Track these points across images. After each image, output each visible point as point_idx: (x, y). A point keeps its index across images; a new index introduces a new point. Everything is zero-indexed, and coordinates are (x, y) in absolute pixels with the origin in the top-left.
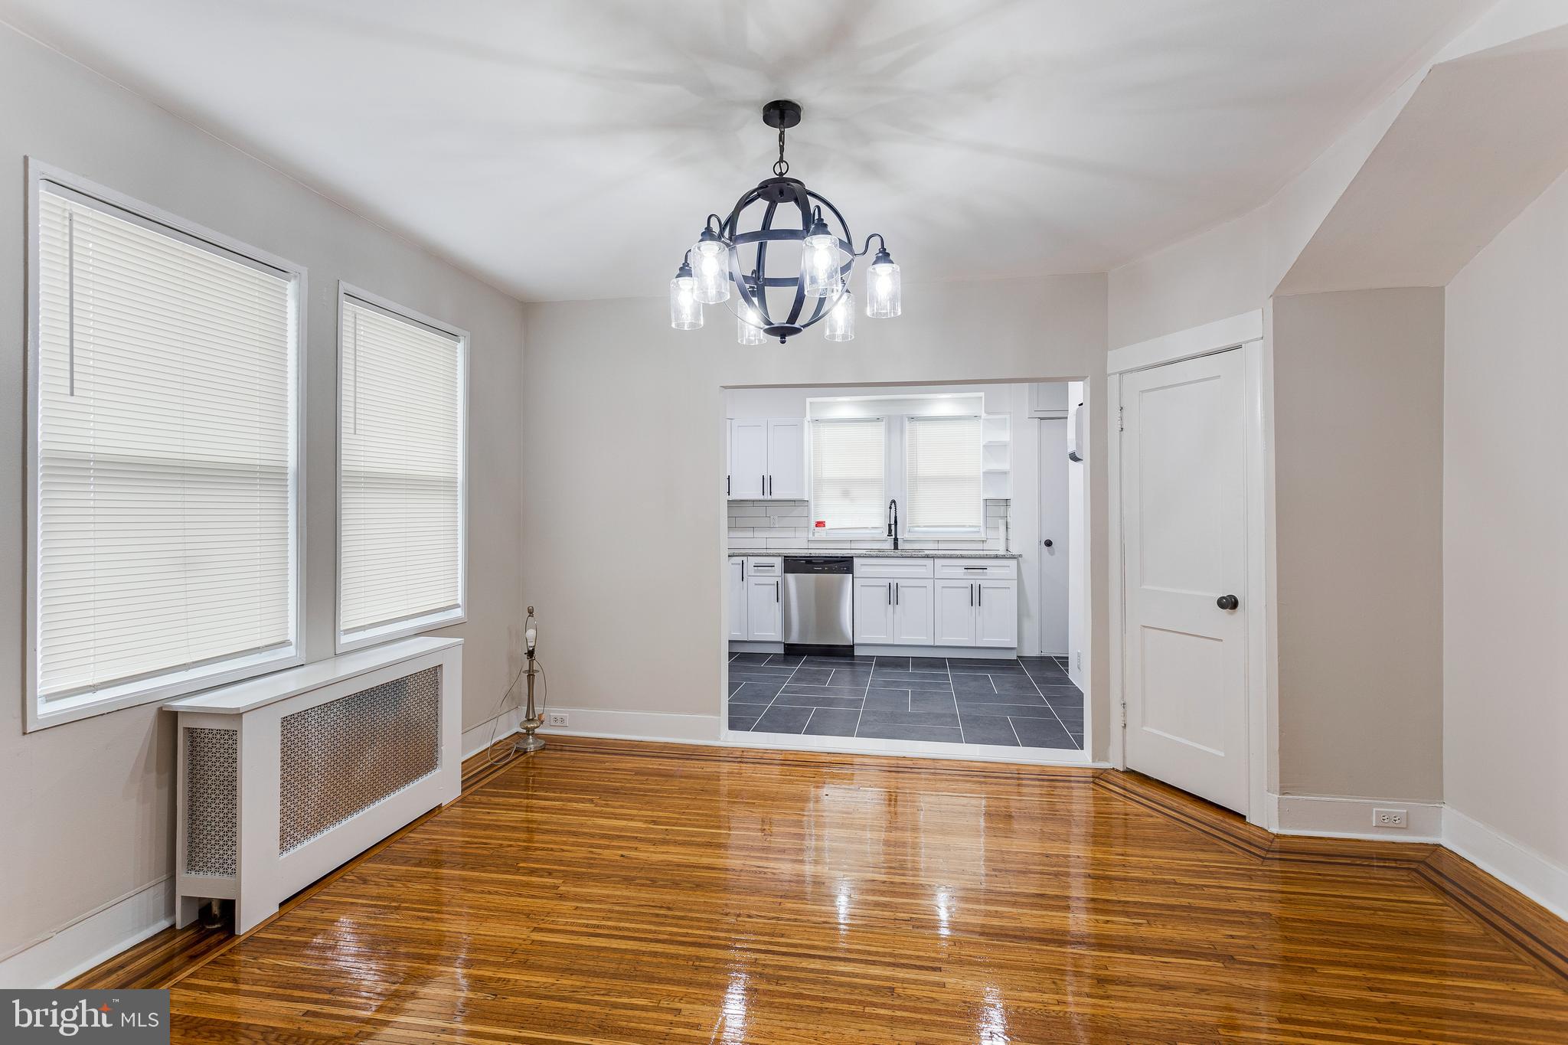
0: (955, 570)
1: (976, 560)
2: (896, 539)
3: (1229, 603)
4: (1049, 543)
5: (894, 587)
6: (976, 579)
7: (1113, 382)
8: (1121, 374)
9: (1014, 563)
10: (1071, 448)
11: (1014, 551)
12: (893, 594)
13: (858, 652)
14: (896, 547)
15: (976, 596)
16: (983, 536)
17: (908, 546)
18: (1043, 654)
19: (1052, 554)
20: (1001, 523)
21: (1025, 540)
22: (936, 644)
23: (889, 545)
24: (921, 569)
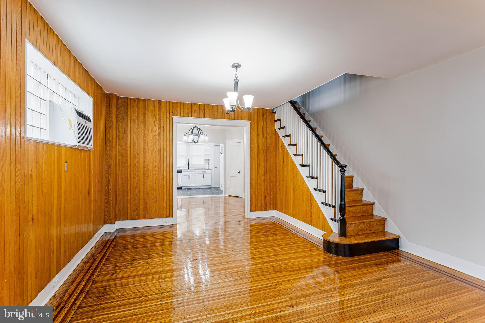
0: (200, 172)
1: (204, 170)
2: (188, 167)
3: (239, 172)
4: (216, 167)
5: (189, 175)
6: (204, 173)
7: (227, 144)
8: (228, 143)
9: (210, 170)
10: (221, 151)
11: (210, 168)
12: (189, 177)
13: (182, 188)
14: (188, 168)
15: (204, 177)
16: (204, 166)
17: (191, 168)
18: (215, 187)
19: (217, 169)
20: (208, 164)
21: (212, 167)
22: (197, 185)
23: (187, 168)
24: (195, 172)
